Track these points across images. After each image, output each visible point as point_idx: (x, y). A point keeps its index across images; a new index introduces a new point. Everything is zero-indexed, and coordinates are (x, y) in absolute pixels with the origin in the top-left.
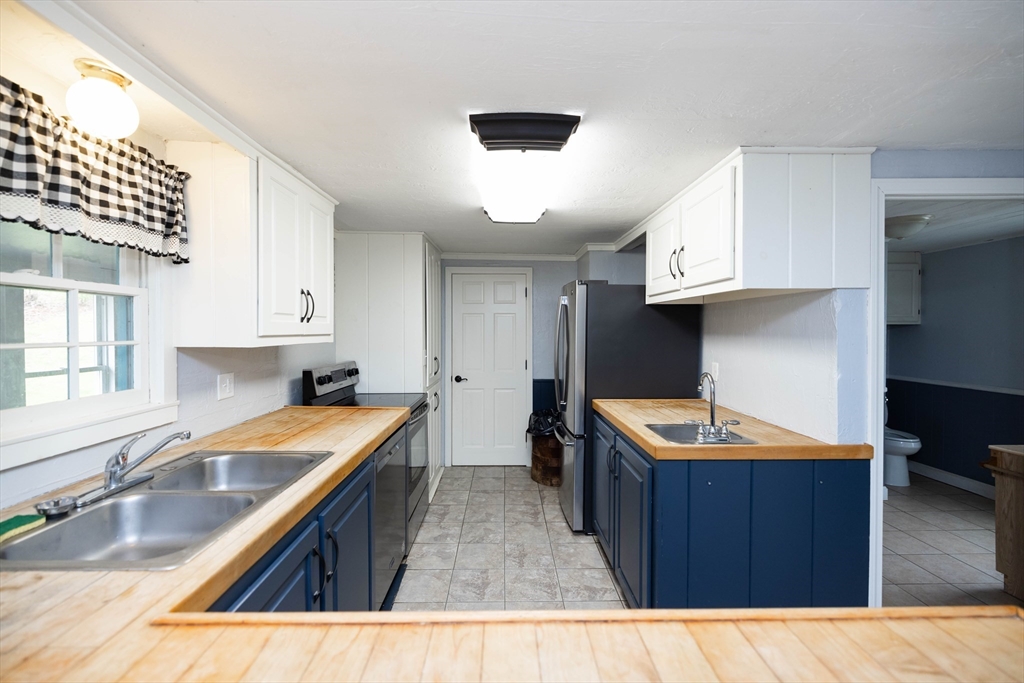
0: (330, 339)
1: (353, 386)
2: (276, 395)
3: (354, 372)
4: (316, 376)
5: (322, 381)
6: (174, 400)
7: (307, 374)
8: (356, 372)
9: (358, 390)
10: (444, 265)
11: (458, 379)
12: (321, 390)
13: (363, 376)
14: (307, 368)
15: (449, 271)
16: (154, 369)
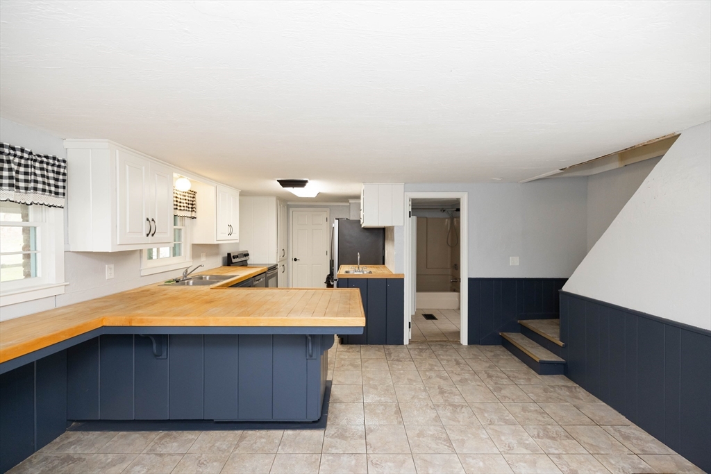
0: (238, 241)
1: (246, 260)
2: (218, 262)
3: (247, 255)
4: (232, 255)
5: (234, 257)
6: (191, 260)
7: (229, 255)
8: (248, 255)
9: (249, 262)
10: (288, 207)
11: (295, 260)
12: (234, 261)
13: (250, 256)
14: (229, 252)
15: (291, 210)
16: (186, 250)
